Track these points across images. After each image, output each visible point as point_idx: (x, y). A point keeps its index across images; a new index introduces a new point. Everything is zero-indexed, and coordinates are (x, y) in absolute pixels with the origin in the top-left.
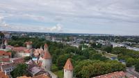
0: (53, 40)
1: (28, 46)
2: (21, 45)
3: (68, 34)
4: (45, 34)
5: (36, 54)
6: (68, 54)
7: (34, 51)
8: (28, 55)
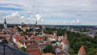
0: (72, 31)
1: (54, 34)
2: (50, 33)
3: (86, 26)
4: (66, 26)
5: (59, 40)
6: (84, 42)
7: (58, 37)
8: (54, 40)
